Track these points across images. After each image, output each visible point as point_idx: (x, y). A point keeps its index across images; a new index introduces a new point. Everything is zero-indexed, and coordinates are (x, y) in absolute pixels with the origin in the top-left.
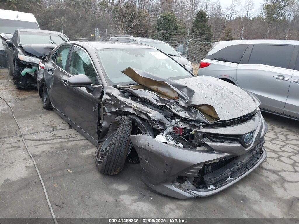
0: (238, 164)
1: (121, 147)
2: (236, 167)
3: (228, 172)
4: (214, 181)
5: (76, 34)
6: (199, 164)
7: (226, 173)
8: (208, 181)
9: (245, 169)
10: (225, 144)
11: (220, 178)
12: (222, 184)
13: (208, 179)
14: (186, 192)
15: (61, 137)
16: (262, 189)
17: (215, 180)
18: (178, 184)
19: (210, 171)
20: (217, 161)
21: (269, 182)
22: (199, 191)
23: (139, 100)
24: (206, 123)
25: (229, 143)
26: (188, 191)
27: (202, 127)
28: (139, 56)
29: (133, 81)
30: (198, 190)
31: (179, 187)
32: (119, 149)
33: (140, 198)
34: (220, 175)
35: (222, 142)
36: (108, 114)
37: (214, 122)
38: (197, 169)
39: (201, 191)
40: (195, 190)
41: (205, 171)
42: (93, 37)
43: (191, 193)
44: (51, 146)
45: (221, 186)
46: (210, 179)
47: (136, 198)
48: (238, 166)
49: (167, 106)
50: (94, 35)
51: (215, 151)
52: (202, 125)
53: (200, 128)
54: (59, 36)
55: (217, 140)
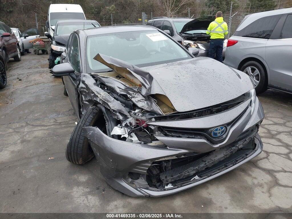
0: (206, 162)
1: (79, 138)
2: (202, 165)
3: (191, 171)
4: (170, 180)
5: (125, 20)
6: (147, 161)
7: (189, 172)
8: (163, 180)
9: (224, 166)
10: (184, 139)
11: (179, 177)
12: (184, 183)
13: (163, 177)
14: (137, 190)
15: (60, 123)
16: (239, 192)
17: (172, 179)
18: (130, 180)
19: (170, 168)
20: (175, 157)
21: (254, 184)
22: (151, 190)
23: (106, 88)
24: (160, 115)
25: (189, 138)
26: (139, 189)
27: (153, 119)
28: (131, 39)
29: (109, 68)
30: (151, 188)
31: (131, 184)
32: (77, 140)
33: (92, 191)
34: (180, 173)
35: (179, 137)
36: (85, 102)
37: (168, 114)
38: (146, 166)
39: (153, 191)
40: (147, 189)
41: (162, 167)
42: (140, 22)
43: (142, 191)
44: (45, 132)
45: (181, 186)
46: (166, 177)
47: (88, 190)
48: (206, 164)
49: (128, 95)
50: (141, 20)
51: (169, 147)
52: (154, 118)
53: (151, 120)
54: (93, 24)
55: (173, 134)
